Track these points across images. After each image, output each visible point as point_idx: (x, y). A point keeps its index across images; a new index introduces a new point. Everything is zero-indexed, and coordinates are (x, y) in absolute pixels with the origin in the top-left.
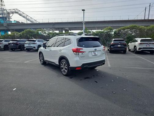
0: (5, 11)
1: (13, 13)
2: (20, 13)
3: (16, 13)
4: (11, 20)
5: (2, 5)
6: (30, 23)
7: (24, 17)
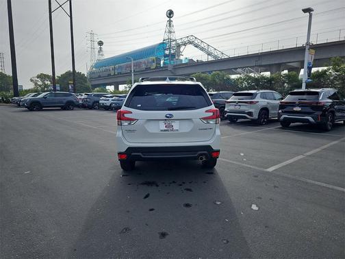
0: (174, 43)
1: (185, 44)
2: (196, 42)
3: (190, 43)
4: (181, 58)
5: (170, 32)
6: (213, 59)
7: (202, 49)
